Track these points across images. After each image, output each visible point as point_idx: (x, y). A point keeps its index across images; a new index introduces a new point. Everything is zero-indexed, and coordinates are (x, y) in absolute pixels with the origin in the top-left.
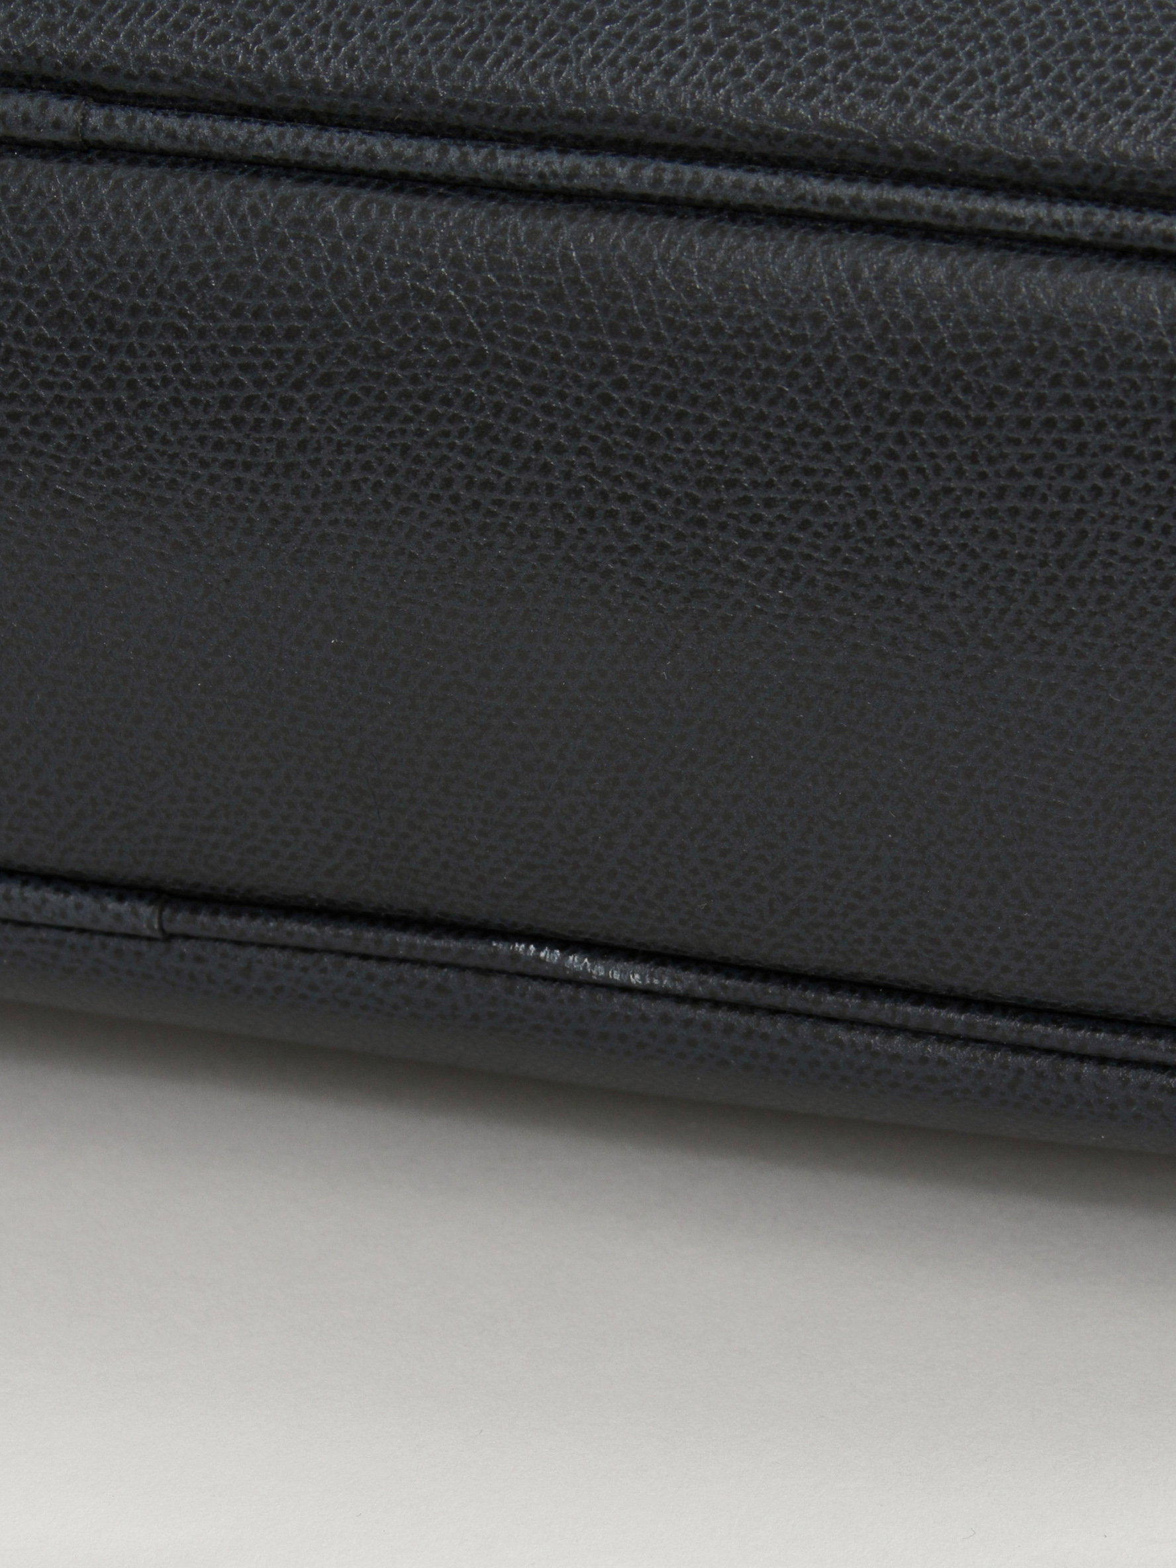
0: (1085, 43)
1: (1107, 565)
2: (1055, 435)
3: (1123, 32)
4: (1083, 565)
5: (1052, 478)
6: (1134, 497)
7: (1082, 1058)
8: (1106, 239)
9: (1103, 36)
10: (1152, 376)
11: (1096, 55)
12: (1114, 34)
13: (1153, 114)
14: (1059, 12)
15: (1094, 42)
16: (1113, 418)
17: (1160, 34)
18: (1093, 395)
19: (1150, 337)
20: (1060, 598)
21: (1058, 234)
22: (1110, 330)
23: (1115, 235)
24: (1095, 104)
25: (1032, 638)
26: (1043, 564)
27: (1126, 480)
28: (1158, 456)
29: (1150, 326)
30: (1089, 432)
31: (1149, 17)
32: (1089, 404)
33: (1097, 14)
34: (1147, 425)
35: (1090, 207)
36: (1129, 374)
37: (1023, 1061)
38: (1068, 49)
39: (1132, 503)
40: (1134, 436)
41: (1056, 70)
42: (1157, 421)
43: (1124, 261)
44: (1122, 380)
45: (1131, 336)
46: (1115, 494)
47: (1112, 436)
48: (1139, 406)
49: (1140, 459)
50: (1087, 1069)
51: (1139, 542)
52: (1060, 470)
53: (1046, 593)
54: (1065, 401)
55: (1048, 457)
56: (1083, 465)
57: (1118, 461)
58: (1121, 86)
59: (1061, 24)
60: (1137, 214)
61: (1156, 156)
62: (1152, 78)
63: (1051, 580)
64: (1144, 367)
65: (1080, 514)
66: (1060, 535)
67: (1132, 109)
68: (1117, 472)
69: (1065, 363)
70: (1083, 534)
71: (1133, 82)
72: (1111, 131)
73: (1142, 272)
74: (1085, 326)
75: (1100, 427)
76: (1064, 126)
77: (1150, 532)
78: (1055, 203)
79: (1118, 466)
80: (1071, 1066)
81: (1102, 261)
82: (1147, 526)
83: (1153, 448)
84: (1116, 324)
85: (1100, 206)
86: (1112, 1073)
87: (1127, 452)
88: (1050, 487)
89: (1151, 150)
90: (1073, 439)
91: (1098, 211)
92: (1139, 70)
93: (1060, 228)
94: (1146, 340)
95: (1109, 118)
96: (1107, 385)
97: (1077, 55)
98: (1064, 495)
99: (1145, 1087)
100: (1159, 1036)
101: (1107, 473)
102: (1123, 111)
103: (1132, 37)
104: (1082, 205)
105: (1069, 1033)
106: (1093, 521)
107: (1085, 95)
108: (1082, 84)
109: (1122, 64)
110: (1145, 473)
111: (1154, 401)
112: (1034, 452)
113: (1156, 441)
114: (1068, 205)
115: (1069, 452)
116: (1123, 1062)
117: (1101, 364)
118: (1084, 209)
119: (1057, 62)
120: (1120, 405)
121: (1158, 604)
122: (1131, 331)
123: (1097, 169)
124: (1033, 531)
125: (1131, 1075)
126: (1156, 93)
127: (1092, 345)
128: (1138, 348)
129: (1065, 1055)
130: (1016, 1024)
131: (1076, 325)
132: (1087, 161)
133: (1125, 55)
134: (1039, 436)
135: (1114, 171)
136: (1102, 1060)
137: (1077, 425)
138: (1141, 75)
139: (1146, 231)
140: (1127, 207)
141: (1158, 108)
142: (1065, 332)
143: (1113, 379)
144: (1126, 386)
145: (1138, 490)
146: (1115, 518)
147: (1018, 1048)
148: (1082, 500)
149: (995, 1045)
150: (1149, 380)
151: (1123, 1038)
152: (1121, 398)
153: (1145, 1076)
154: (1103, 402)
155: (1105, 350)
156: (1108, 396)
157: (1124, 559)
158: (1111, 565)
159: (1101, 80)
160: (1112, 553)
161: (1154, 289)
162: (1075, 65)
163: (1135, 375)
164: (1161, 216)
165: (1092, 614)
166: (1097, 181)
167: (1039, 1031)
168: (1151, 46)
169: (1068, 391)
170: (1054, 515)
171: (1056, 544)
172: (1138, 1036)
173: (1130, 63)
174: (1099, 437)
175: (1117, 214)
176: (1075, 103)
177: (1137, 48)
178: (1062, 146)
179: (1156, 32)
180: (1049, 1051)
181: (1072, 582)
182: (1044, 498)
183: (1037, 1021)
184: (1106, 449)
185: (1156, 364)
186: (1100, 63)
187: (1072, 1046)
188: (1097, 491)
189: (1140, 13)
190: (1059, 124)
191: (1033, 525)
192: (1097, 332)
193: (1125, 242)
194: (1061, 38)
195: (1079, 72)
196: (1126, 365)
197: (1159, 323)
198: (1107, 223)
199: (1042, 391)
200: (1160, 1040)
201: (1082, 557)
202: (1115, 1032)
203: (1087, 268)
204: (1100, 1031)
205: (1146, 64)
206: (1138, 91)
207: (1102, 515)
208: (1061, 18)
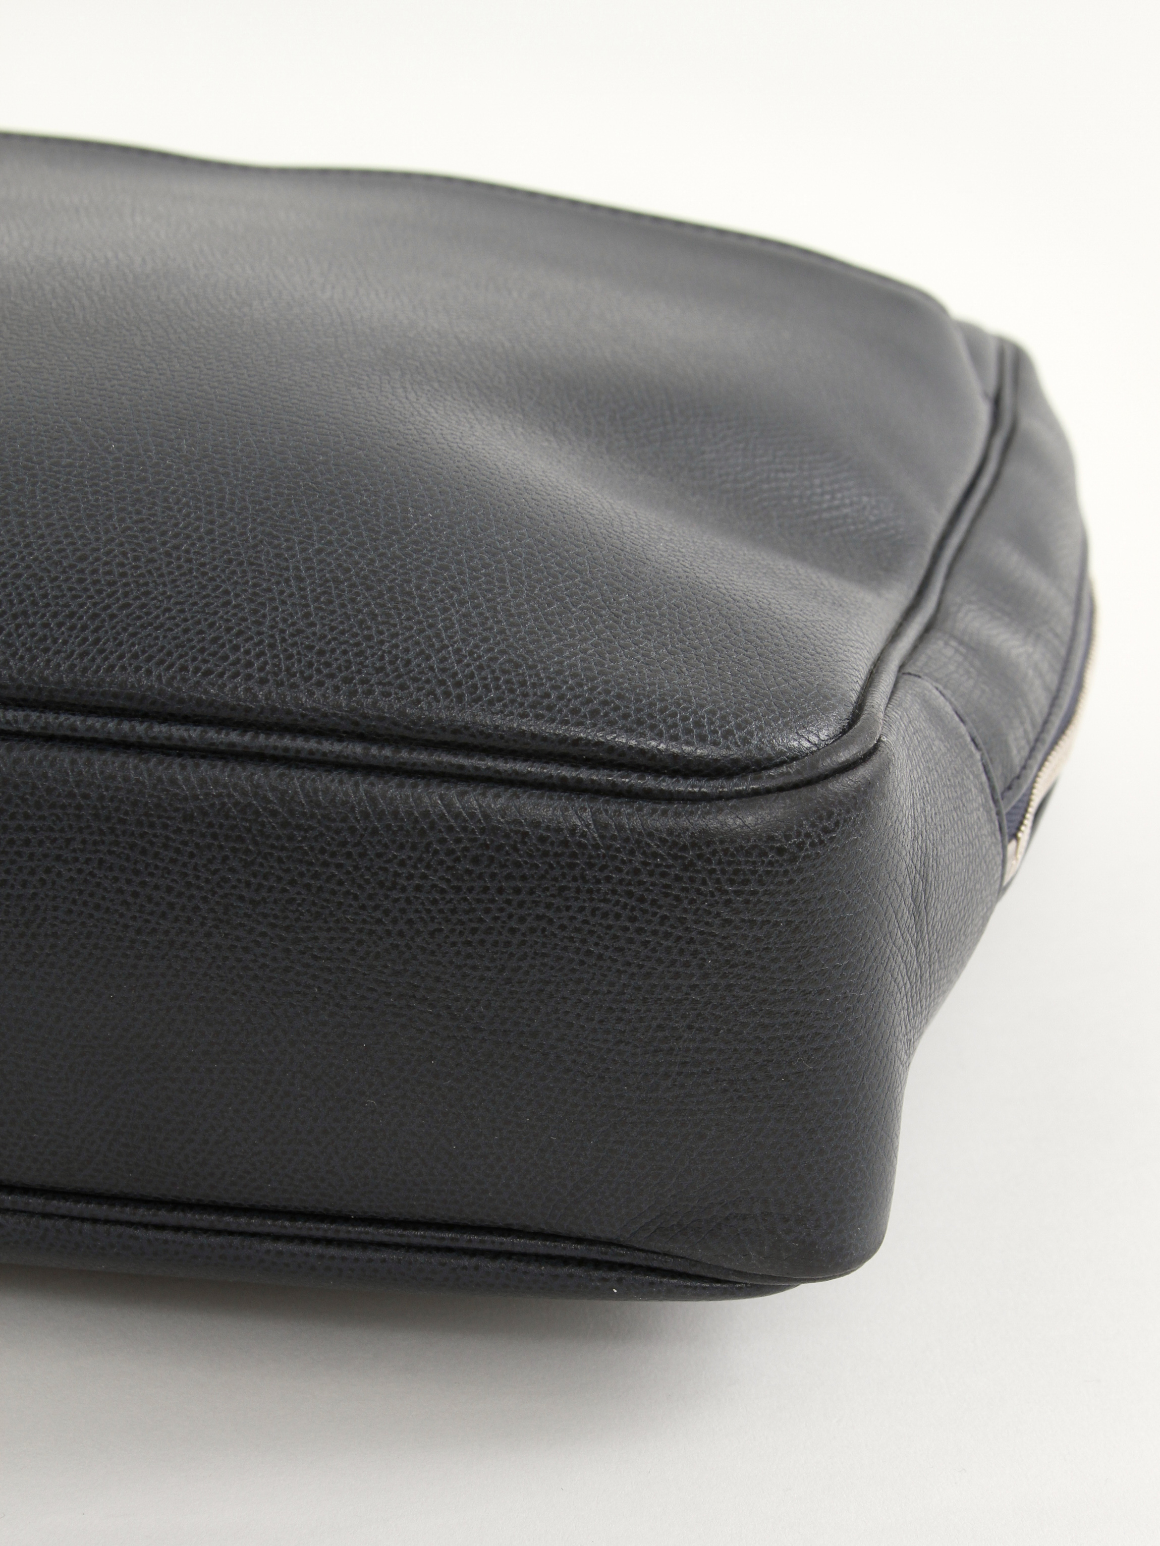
0: (25, 613)
1: (54, 926)
2: (15, 849)
3: (47, 605)
4: (39, 927)
5: (16, 875)
6: (65, 884)
7: (83, 1220)
8: (38, 730)
9: (36, 609)
10: (69, 812)
11: (31, 620)
12: (43, 607)
13: (63, 655)
14: (10, 594)
15: (30, 612)
16: (48, 838)
17: (69, 606)
18: (36, 824)
19: (66, 789)
20: (28, 946)
21: (10, 728)
22: (42, 785)
23: (43, 728)
24: (29, 649)
25: (14, 970)
26: (16, 926)
27: (59, 874)
28: (76, 860)
29: (65, 782)
30: (35, 846)
31: (64, 596)
32: (33, 829)
33: (33, 595)
34: (68, 841)
35: (28, 712)
36: (54, 811)
37: (47, 1223)
38: (15, 617)
39: (63, 888)
40: (61, 848)
41: (7, 630)
42: (74, 839)
43: (50, 743)
44: (52, 814)
45: (55, 788)
46: (54, 883)
47: (49, 848)
48: (62, 830)
49: (66, 862)
50: (87, 1227)
51: (70, 911)
52: (20, 869)
53: (20, 943)
54: (19, 828)
55: (13, 862)
56: (33, 866)
57: (53, 863)
58: (45, 638)
59: (11, 602)
60: (56, 715)
61: (65, 680)
62: (63, 633)
63: (22, 935)
64: (63, 807)
65: (35, 895)
66: (24, 908)
67: (51, 653)
68: (53, 870)
69: (17, 805)
70: (37, 907)
71: (52, 636)
72: (39, 666)
73: (60, 750)
74: (27, 783)
75: (41, 843)
76: (11, 663)
77: (76, 905)
78: (7, 710)
79: (54, 866)
80: (77, 1224)
81: (37, 743)
82: (74, 902)
83: (73, 855)
84: (46, 781)
85: (34, 711)
86: (101, 1228)
87: (58, 858)
88: (15, 880)
89: (62, 677)
90: (27, 851)
91: (32, 713)
92: (55, 628)
93: (11, 725)
94: (64, 791)
95: (37, 658)
96: (43, 818)
97: (20, 620)
98: (24, 884)
99: (120, 1236)
100: (126, 1205)
101: (48, 871)
102: (45, 654)
103: (53, 609)
104: (23, 711)
105: (72, 1205)
106: (42, 899)
107: (24, 644)
108: (22, 638)
109: (46, 625)
110: (70, 870)
111: (71, 827)
112: (4, 859)
113: (74, 851)
114: (15, 710)
115: (24, 859)
116: (107, 1222)
117: (38, 806)
118: (24, 713)
119: (8, 625)
120: (51, 829)
121: (85, 948)
122: (55, 785)
123: (31, 688)
124: (8, 906)
125: (112, 1228)
126: (65, 642)
127: (32, 794)
128: (59, 795)
129: (73, 1218)
130: (41, 1201)
131: (23, 782)
132: (25, 684)
133: (48, 620)
134: (6, 850)
135: (40, 689)
136: (95, 1221)
137: (27, 842)
138: (57, 631)
139: (61, 724)
140: (51, 711)
141: (66, 651)
142: (16, 787)
143: (46, 814)
144: (54, 818)
145: (67, 880)
146: (55, 897)
147: (46, 1215)
148: (35, 887)
149: (32, 1214)
150: (68, 815)
151: (105, 1207)
152: (52, 825)
153: (120, 1229)
154: (41, 829)
155: (40, 797)
156: (44, 825)
157: (63, 922)
158: (55, 925)
159: (33, 635)
160: (56, 918)
161: (67, 760)
162: (18, 626)
163: (59, 812)
164: (70, 716)
165: (48, 955)
166: (32, 696)
167: (55, 1205)
168: (63, 614)
169: (20, 822)
170: (20, 897)
171: (22, 914)
172: (114, 1205)
173: (50, 624)
174: (41, 849)
175: (43, 716)
176: (18, 649)
177: (55, 615)
178: (10, 676)
179: (67, 606)
180: (63, 1217)
181: (34, 936)
182: (13, 887)
183: (54, 1199)
184: (46, 856)
185: (70, 805)
186: (33, 625)
187: (75, 1213)
188: (43, 882)
189: (59, 594)
190: (9, 662)
191: (7, 903)
192: (34, 787)
193: (50, 732)
194: (11, 610)
195: (20, 631)
196: (53, 806)
197: (71, 780)
198: (38, 721)
199: (5, 823)
200: (127, 1207)
201: (38, 921)
202: (100, 1204)
203: (27, 749)
204: (91, 1203)
205: (60, 625)
206: (55, 641)
207: (47, 896)
208: (12, 598)
